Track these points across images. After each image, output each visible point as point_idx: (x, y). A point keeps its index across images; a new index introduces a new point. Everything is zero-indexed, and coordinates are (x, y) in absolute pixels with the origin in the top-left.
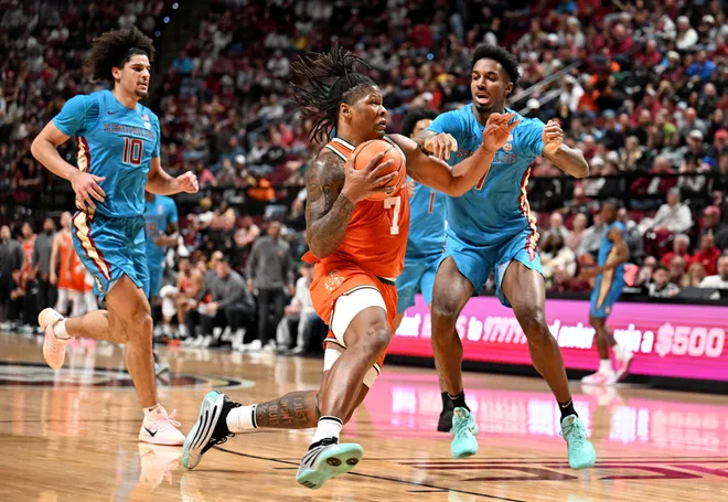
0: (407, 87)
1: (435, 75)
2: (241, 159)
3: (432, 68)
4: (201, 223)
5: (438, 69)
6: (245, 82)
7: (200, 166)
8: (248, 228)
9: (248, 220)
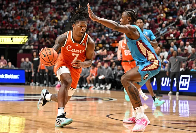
0: (155, 13)
1: (163, 8)
2: (107, 35)
3: (162, 7)
4: (97, 53)
5: (164, 6)
6: (108, 13)
7: (96, 37)
8: (111, 54)
9: (111, 52)
